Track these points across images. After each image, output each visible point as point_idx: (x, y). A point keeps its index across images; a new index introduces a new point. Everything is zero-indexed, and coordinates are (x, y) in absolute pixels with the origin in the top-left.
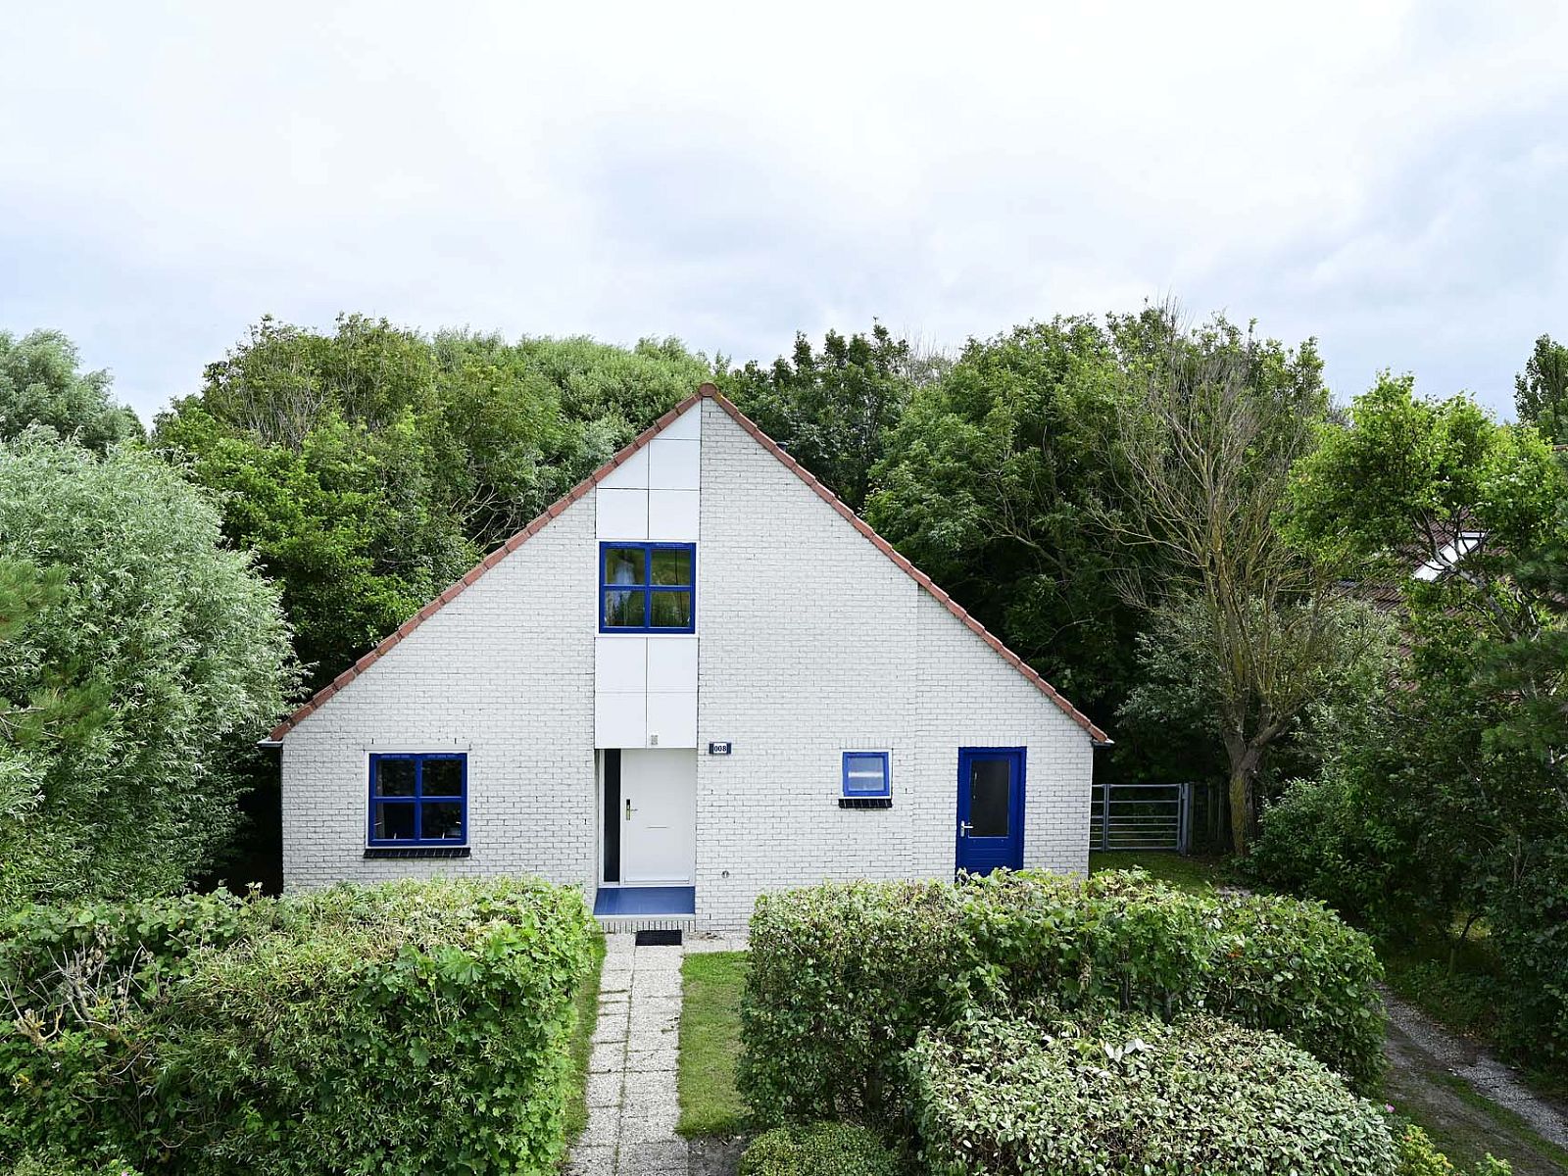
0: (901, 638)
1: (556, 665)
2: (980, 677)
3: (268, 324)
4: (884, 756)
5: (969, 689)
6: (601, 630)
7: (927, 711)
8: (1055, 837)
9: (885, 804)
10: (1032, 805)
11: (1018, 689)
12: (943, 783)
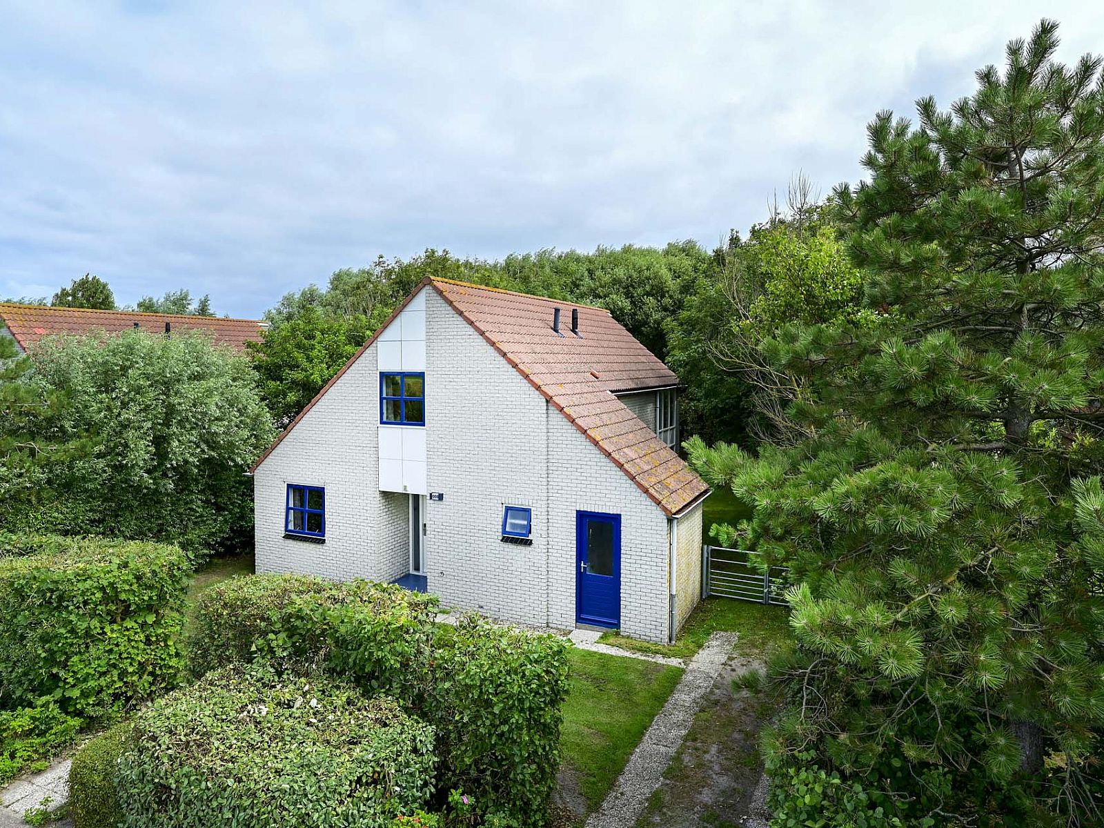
0: (536, 434)
1: (360, 441)
2: (588, 463)
3: (381, 260)
4: (528, 511)
5: (582, 471)
6: (382, 422)
7: (556, 484)
8: (642, 582)
9: (528, 543)
10: (625, 556)
11: (614, 473)
12: (567, 534)
